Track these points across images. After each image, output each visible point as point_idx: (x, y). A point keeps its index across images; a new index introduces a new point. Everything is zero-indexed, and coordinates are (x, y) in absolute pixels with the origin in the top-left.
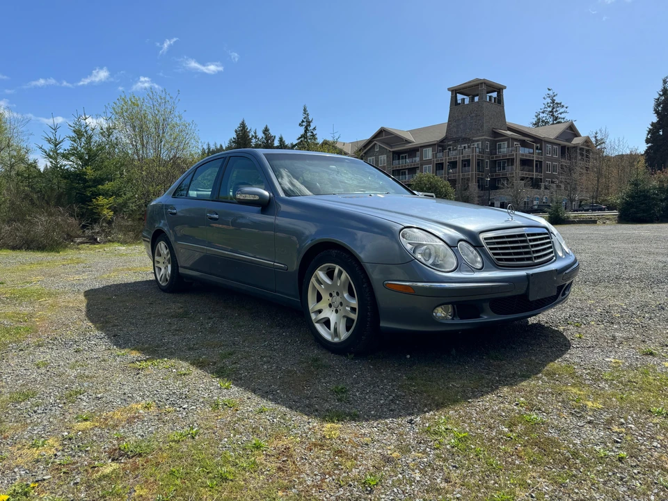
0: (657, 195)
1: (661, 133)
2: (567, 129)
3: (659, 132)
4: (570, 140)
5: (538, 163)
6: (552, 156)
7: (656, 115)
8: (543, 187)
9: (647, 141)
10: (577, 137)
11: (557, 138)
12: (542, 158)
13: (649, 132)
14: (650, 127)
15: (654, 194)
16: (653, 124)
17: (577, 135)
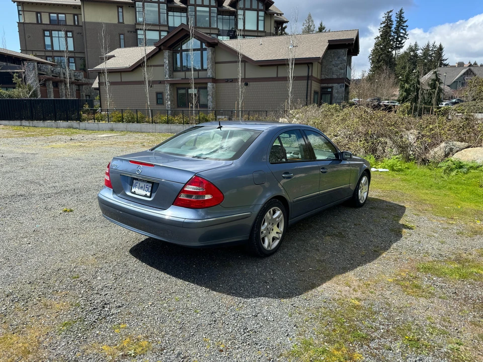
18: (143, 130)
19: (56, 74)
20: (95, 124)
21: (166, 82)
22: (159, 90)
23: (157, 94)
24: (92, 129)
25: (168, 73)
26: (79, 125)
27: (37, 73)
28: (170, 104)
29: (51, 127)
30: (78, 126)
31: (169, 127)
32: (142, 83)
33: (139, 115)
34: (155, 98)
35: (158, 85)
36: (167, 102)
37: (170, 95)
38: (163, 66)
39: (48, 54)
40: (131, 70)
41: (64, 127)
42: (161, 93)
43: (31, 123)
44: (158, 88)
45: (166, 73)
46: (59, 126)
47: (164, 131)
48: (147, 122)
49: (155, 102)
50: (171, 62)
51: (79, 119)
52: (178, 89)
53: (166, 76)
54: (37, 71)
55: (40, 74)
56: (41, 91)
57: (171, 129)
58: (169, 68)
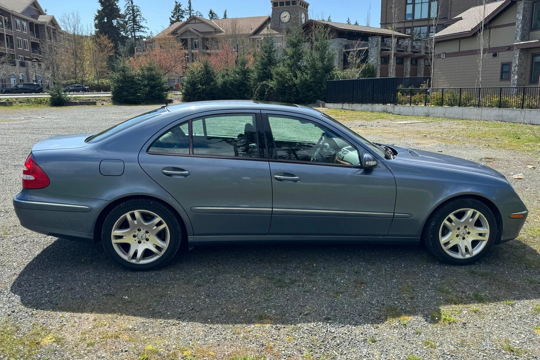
0: (140, 80)
1: (106, 20)
2: (31, 5)
3: (104, 19)
4: (36, 17)
5: (8, 37)
6: (21, 32)
7: (100, 4)
8: (18, 64)
9: (96, 26)
10: (41, 15)
11: (23, 13)
12: (12, 33)
13: (96, 18)
14: (97, 14)
15: (138, 80)
16: (99, 12)
17: (40, 12)
18: (464, 117)
19: (403, 48)
20: (411, 108)
21: (515, 48)
22: (506, 60)
23: (503, 65)
24: (406, 114)
25: (520, 33)
26: (394, 110)
27: (379, 49)
28: (518, 79)
29: (367, 110)
30: (392, 111)
31: (501, 112)
32: (475, 52)
33: (463, 97)
34: (499, 71)
35: (506, 53)
36: (514, 77)
37: (520, 65)
38: (514, 24)
39: (407, 25)
40: (471, 35)
41: (378, 112)
42: (509, 64)
43: (351, 107)
44: (504, 57)
45: (517, 35)
46: (374, 110)
47: (492, 118)
48: (474, 106)
49: (499, 77)
50: (528, 17)
51: (395, 102)
52: (534, 55)
53: (516, 38)
54: (380, 47)
55: (382, 50)
56: (381, 70)
57: (502, 116)
58: (523, 27)
